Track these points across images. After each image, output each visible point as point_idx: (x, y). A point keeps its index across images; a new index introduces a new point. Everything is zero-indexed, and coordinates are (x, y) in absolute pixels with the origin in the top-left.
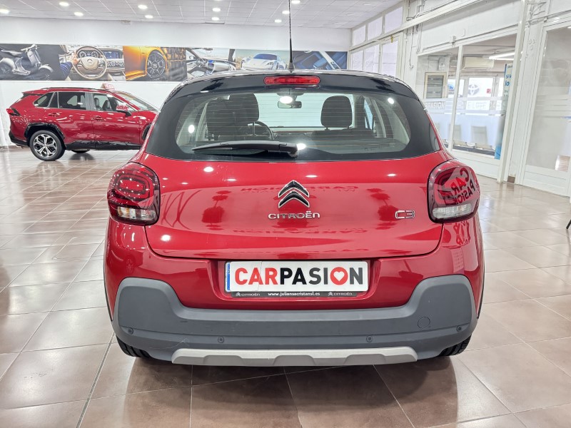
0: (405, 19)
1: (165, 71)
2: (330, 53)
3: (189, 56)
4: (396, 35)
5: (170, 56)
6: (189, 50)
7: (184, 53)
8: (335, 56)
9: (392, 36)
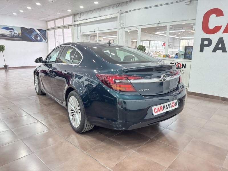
0: (73, 21)
2: (39, 30)
4: (70, 26)
8: (41, 31)
9: (68, 26)
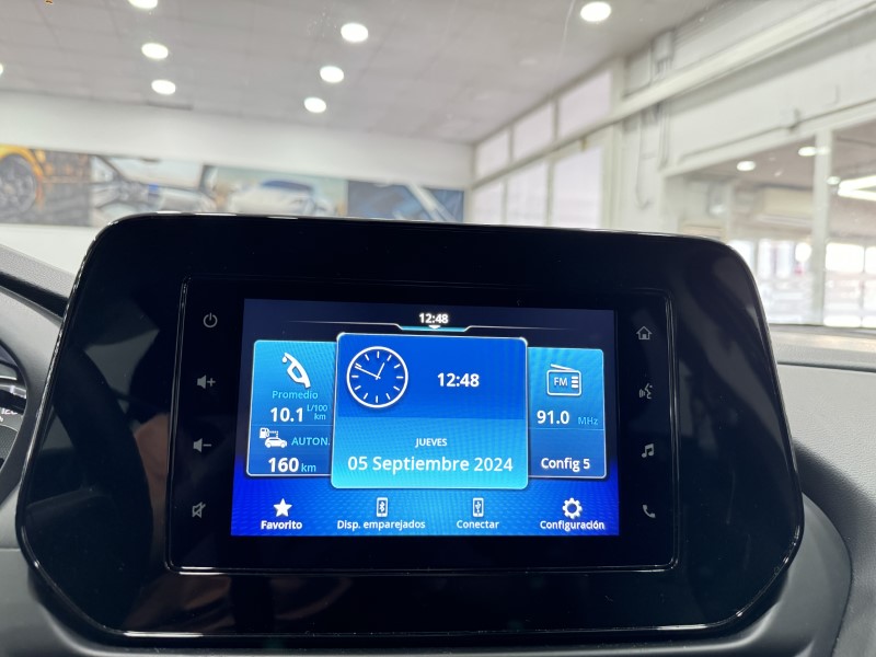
0: (618, 94)
1: (34, 203)
3: (99, 171)
4: (596, 135)
5: (50, 169)
6: (104, 158)
7: (88, 165)
9: (583, 139)
